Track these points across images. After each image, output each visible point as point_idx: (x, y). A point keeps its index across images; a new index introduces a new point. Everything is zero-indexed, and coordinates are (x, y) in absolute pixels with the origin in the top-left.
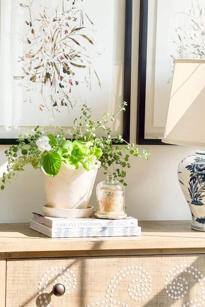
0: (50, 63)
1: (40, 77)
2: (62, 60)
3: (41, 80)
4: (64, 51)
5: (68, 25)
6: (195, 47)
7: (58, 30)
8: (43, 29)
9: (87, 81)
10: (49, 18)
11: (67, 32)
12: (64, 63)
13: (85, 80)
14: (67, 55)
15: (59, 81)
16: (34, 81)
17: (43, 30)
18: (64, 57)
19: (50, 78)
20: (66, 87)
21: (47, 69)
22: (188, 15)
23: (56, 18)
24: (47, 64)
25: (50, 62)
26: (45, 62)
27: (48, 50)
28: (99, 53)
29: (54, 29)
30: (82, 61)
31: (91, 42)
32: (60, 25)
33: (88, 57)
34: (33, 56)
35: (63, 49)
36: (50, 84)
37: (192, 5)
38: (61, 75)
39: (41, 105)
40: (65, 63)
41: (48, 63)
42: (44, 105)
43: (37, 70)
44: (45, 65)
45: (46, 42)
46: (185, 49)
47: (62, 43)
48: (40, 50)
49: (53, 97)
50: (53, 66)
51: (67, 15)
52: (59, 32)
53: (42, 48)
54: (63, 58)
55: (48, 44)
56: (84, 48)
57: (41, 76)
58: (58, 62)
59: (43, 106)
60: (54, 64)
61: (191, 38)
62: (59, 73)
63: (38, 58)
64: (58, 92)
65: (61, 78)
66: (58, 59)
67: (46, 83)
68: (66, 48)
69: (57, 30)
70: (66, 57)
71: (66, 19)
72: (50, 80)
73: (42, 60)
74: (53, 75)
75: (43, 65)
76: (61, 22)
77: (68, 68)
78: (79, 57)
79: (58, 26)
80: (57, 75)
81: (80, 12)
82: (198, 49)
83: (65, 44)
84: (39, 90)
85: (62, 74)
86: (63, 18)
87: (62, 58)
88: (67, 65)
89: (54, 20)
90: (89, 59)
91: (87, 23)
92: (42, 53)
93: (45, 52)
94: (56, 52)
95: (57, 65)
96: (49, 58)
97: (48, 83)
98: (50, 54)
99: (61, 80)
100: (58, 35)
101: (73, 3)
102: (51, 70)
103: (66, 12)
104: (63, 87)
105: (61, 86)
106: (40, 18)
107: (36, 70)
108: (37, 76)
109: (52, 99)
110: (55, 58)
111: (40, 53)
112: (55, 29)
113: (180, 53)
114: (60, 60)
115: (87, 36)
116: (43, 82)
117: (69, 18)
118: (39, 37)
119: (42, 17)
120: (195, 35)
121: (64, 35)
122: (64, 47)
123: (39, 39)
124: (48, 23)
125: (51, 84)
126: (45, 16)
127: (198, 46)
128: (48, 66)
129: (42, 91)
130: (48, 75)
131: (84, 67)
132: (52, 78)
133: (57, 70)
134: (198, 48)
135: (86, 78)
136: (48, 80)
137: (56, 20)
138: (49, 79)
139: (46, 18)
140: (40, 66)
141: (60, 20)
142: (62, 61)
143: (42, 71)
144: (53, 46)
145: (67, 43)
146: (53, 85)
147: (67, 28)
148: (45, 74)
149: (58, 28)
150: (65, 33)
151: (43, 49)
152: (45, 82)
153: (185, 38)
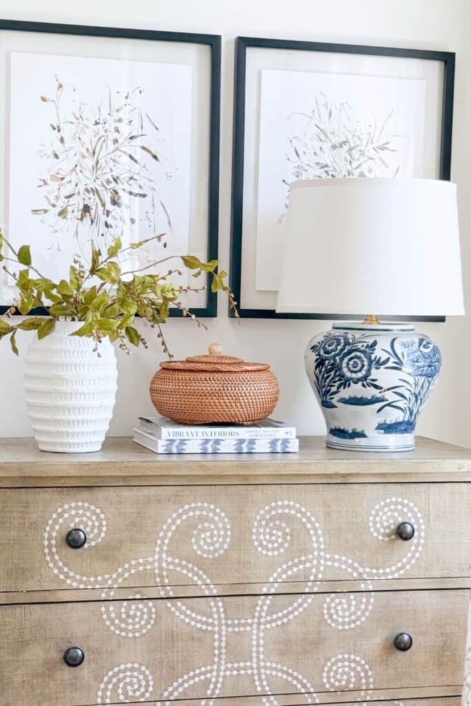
0: (90, 190)
1: (73, 211)
2: (108, 184)
3: (75, 216)
4: (111, 171)
5: (117, 131)
6: (322, 168)
7: (103, 139)
8: (77, 135)
9: (149, 219)
10: (87, 120)
11: (117, 142)
12: (111, 190)
13: (147, 216)
14: (117, 177)
15: (103, 218)
16: (65, 217)
17: (78, 139)
18: (111, 180)
19: (89, 212)
20: (116, 226)
21: (84, 199)
22: (310, 118)
23: (99, 119)
24: (85, 192)
25: (89, 188)
26: (81, 188)
27: (85, 169)
28: (169, 174)
29: (95, 136)
30: (141, 187)
31: (155, 157)
32: (106, 131)
33: (150, 180)
34: (63, 179)
35: (111, 169)
36: (90, 223)
37: (317, 102)
38: (107, 208)
39: (76, 255)
40: (114, 190)
41: (87, 190)
42: (80, 255)
43: (69, 201)
44: (81, 193)
45: (83, 157)
46: (306, 171)
47: (108, 159)
48: (74, 170)
49: (95, 243)
50: (94, 195)
51: (116, 116)
52: (104, 141)
53: (76, 166)
54: (111, 182)
55: (86, 160)
56: (145, 167)
57: (76, 210)
58: (103, 188)
59: (79, 257)
60: (95, 191)
61: (315, 153)
62: (104, 205)
63: (70, 181)
64: (103, 235)
65: (108, 213)
66: (103, 184)
67: (84, 220)
68: (115, 166)
69: (100, 138)
70: (115, 180)
71: (115, 121)
72: (90, 216)
73: (76, 185)
74: (94, 208)
75: (79, 193)
76: (107, 126)
77: (119, 198)
78: (136, 180)
79: (102, 133)
80: (101, 208)
81: (137, 110)
82: (326, 171)
83: (114, 161)
84: (72, 231)
85: (109, 206)
86: (110, 120)
87: (108, 182)
88: (117, 193)
89: (97, 123)
90: (152, 185)
91: (148, 128)
92: (77, 174)
93: (81, 172)
94: (99, 172)
95: (100, 193)
96: (87, 181)
97: (87, 220)
98: (89, 176)
99: (108, 216)
100: (102, 147)
101: (127, 97)
102: (92, 200)
103: (115, 111)
104: (111, 227)
105: (107, 225)
106: (74, 120)
107: (67, 200)
108: (70, 209)
109: (92, 244)
110: (98, 182)
111: (74, 174)
112: (98, 137)
113: (298, 176)
114: (105, 184)
115: (149, 148)
116: (78, 219)
117: (120, 120)
118: (72, 148)
119: (77, 119)
120: (321, 148)
121: (111, 147)
122: (111, 164)
123: (73, 152)
124: (87, 127)
125: (92, 221)
126: (81, 117)
127: (326, 166)
128: (87, 194)
129: (77, 232)
130: (86, 209)
131: (144, 196)
132: (92, 212)
133: (101, 201)
134: (326, 169)
135: (147, 213)
136: (86, 216)
137: (99, 123)
138: (88, 214)
139: (82, 119)
140: (74, 194)
141: (105, 123)
142: (108, 187)
143: (78, 203)
144: (94, 164)
145: (117, 159)
146: (94, 224)
147: (116, 135)
148: (81, 207)
149: (103, 136)
150: (114, 144)
151: (78, 169)
152: (82, 219)
153: (305, 153)
